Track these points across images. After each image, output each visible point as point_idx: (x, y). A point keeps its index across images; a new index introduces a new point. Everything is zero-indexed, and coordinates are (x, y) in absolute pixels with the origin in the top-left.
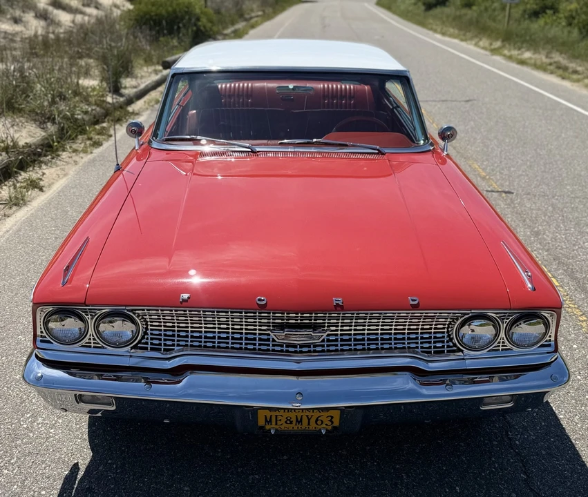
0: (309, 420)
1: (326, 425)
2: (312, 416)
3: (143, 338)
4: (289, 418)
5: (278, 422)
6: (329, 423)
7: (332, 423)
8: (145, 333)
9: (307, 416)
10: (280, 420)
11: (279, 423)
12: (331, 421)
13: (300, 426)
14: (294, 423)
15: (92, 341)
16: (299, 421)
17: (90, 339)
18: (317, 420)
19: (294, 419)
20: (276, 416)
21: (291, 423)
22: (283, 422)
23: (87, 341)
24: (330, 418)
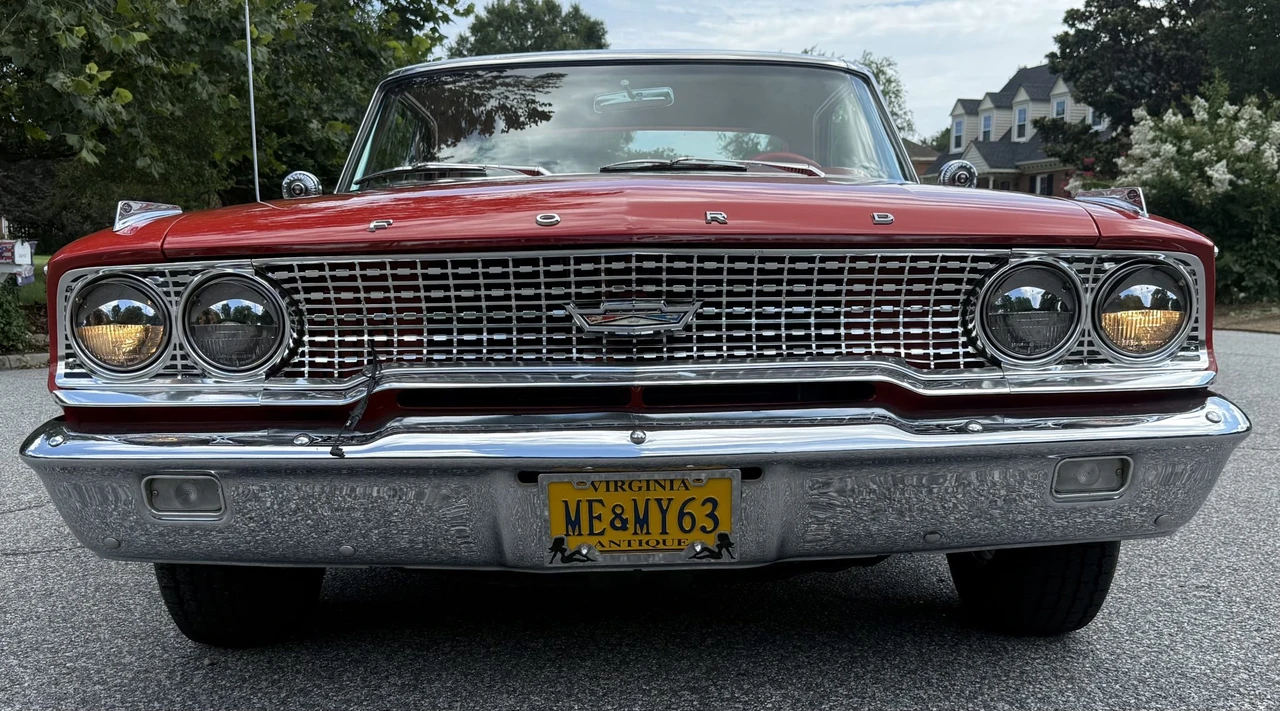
0: (664, 513)
1: (703, 529)
2: (670, 500)
3: (293, 352)
4: (618, 511)
5: (595, 522)
6: (709, 525)
7: (716, 523)
8: (299, 343)
9: (659, 501)
10: (599, 518)
11: (598, 527)
12: (712, 516)
13: (645, 538)
14: (631, 526)
15: (179, 363)
16: (642, 522)
17: (174, 358)
18: (681, 515)
19: (629, 515)
20: (590, 502)
21: (624, 528)
22: (605, 524)
23: (169, 363)
24: (709, 507)
